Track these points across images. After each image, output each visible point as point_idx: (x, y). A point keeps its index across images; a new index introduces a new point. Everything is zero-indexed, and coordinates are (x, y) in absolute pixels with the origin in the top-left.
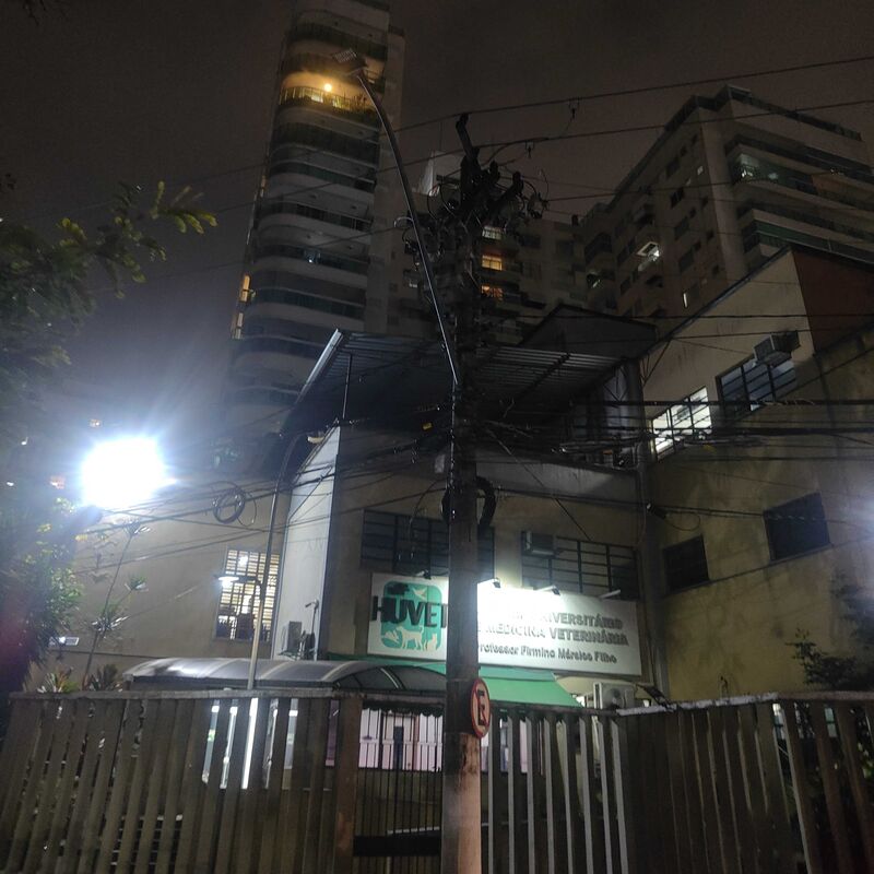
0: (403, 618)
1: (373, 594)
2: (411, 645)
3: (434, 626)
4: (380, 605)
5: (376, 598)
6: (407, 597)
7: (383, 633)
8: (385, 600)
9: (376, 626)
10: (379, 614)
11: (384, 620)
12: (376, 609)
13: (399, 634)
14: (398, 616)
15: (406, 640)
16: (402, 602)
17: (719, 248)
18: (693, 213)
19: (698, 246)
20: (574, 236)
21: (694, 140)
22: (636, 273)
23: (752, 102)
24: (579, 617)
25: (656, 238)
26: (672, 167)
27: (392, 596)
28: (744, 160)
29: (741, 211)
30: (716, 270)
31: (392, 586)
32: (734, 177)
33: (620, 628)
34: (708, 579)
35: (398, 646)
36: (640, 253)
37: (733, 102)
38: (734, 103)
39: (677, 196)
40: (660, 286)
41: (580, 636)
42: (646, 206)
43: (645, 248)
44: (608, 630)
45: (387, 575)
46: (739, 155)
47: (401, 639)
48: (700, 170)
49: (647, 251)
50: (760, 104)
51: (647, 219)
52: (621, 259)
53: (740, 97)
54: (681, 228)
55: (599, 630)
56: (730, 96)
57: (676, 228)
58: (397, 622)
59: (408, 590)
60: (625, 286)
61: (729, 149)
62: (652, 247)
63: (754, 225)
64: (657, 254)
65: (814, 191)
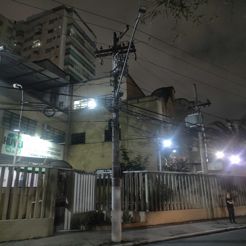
0: (12, 144)
1: (4, 136)
2: (13, 152)
3: (20, 147)
4: (6, 139)
5: (5, 137)
6: (13, 138)
7: (6, 148)
8: (8, 138)
9: (4, 146)
10: (6, 142)
11: (7, 144)
12: (5, 141)
13: (10, 148)
14: (10, 143)
15: (12, 150)
16: (12, 139)
17: (59, 51)
18: (54, 38)
19: (53, 48)
20: (14, 27)
21: (61, 18)
22: (30, 47)
23: (77, 15)
24: (52, 148)
25: (40, 40)
26: (51, 22)
27: (9, 137)
28: (72, 30)
29: (67, 44)
30: (57, 57)
31: (10, 134)
32: (68, 34)
33: (60, 152)
34: (85, 143)
35: (10, 152)
36: (34, 42)
37: (73, 12)
38: (74, 14)
39: (51, 31)
40: (38, 54)
41: (52, 153)
42: (40, 29)
43: (36, 41)
44: (58, 152)
45: (9, 131)
46: (71, 28)
47: (10, 150)
48: (60, 27)
49: (36, 42)
50: (79, 17)
51: (39, 33)
52: (27, 41)
53: (75, 12)
54: (49, 41)
55: (56, 152)
56: (73, 11)
57: (47, 40)
58: (10, 145)
59: (14, 136)
60: (25, 50)
61: (69, 25)
62: (38, 42)
63: (70, 49)
64: (39, 44)
65: (84, 46)
